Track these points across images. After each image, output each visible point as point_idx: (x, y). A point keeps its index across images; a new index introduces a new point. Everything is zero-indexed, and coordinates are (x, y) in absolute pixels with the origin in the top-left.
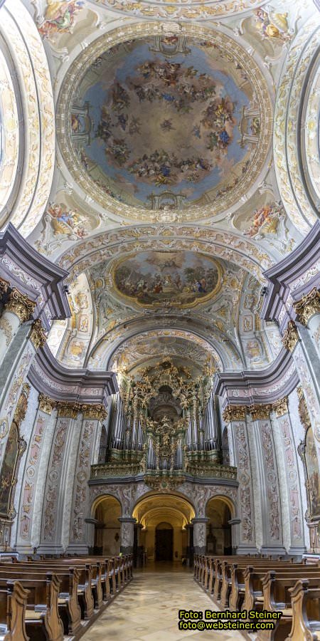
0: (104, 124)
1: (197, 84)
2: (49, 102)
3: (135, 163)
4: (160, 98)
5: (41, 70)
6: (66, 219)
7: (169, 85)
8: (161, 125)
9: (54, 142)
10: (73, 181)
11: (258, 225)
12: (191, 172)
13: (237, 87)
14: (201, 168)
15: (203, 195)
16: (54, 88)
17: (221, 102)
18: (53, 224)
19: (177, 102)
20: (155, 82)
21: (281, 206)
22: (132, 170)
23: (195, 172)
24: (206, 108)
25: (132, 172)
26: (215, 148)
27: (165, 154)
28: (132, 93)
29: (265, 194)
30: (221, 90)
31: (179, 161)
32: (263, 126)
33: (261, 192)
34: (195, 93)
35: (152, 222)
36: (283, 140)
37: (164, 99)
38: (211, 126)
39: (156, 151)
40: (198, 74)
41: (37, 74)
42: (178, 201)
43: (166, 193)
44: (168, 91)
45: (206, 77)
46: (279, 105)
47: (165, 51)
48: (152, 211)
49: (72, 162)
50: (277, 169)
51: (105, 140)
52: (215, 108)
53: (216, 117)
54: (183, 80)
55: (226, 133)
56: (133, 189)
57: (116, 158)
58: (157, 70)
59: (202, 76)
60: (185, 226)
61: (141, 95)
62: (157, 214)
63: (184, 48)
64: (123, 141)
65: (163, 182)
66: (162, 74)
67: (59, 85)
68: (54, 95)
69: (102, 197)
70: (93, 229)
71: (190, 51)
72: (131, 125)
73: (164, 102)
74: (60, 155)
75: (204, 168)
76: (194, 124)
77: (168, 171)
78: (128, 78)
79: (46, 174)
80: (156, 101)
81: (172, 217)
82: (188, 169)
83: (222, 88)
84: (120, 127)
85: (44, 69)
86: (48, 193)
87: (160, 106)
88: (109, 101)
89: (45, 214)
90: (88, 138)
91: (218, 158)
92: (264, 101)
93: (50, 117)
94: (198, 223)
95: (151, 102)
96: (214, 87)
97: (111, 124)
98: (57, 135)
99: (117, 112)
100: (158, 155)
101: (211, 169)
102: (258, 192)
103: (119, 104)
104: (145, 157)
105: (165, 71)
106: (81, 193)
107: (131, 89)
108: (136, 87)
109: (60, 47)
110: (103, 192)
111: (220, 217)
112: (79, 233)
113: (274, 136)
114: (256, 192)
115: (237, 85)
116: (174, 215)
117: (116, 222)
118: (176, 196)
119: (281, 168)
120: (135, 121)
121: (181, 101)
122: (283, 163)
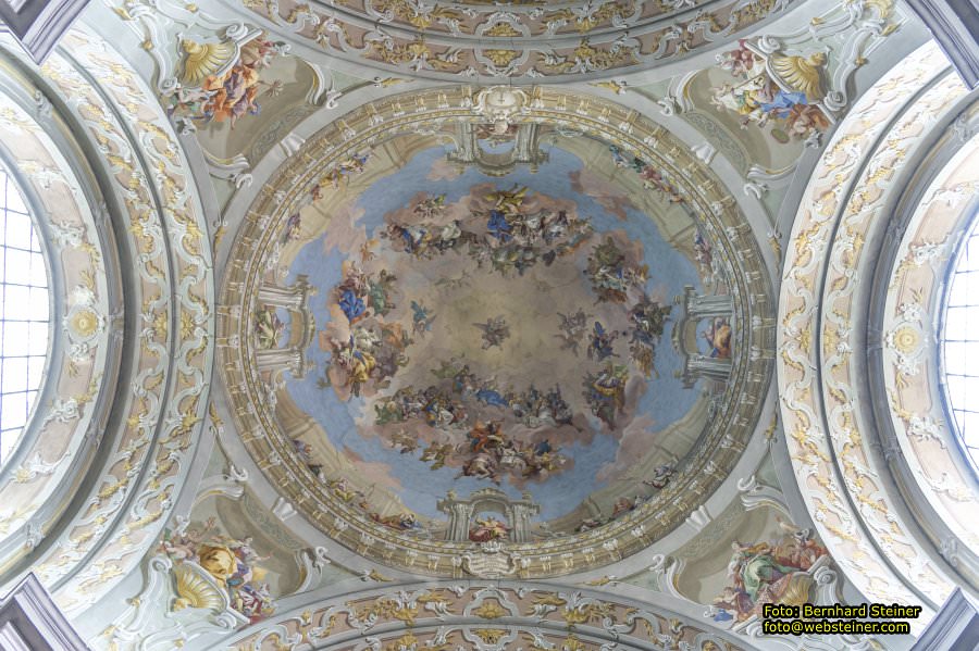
0: (647, 338)
1: (421, 429)
2: (792, 388)
3: (575, 246)
4: (511, 396)
5: (811, 458)
6: (778, 100)
7: (490, 427)
8: (508, 336)
9: (784, 298)
10: (740, 201)
11: (245, 69)
12: (437, 221)
13: (321, 422)
14: (410, 231)
15: (403, 159)
16: (777, 418)
17: (362, 386)
18: (822, 83)
19: (469, 388)
20: (522, 432)
21: (177, 117)
22: (582, 229)
23: (426, 221)
24: (398, 374)
25: (584, 222)
26: (376, 279)
27: (499, 267)
28: (578, 406)
29: (230, 154)
30: (362, 415)
31: (466, 248)
32: (245, 327)
33: (241, 161)
34: (427, 409)
35: (542, 90)
36: (182, 291)
37: (502, 395)
38: (386, 331)
39: (521, 274)
40: (419, 453)
41: (824, 450)
42: (468, 147)
43: (501, 167)
44: (491, 413)
45: (399, 446)
46: (199, 377)
47: (501, 504)
48: (539, 120)
49: (737, 248)
50: (198, 215)
51: (645, 300)
52: (377, 373)
53: (372, 353)
54: (455, 437)
55: (347, 312)
56: (582, 180)
57: (622, 258)
58: (518, 460)
59: (409, 448)
60: (453, 76)
61: (555, 402)
62: (526, 111)
63: (454, 514)
64: (601, 298)
65: (508, 196)
66: (505, 451)
67: (764, 423)
68: (777, 403)
69: (669, 158)
70: (706, 71)
71: (440, 507)
72: (580, 335)
73: (501, 388)
74: (771, 264)
75: (401, 231)
76: (429, 335)
77: (492, 224)
78: (589, 442)
79: (817, 217)
80: (518, 389)
81: (487, 103)
82: (442, 230)
83: (358, 420)
84: (608, 331)
85: (805, 462)
86: (820, 169)
87: (511, 377)
88: (634, 389)
89: (841, 115)
90: (690, 305)
91: (366, 255)
92: (244, 387)
93: (790, 353)
94: (417, 84)
95: (531, 388)
96: (378, 423)
97: (630, 338)
98: (774, 312)
99: (615, 365)
100: (517, 265)
101: (384, 227)
102: (253, 162)
103: (609, 382)
104: (549, 258)
105: (499, 457)
106: (725, 169)
107: (582, 416)
108: (568, 421)
109: (763, 511)
110: (664, 173)
111: (357, 98)
112: (749, 59)
113: (211, 301)
114: (258, 161)
115: (318, 426)
116: (480, 108)
117: (638, 91)
118: (475, 160)
119: (184, 218)
120: (571, 344)
121: (460, 390)
122: (179, 231)
